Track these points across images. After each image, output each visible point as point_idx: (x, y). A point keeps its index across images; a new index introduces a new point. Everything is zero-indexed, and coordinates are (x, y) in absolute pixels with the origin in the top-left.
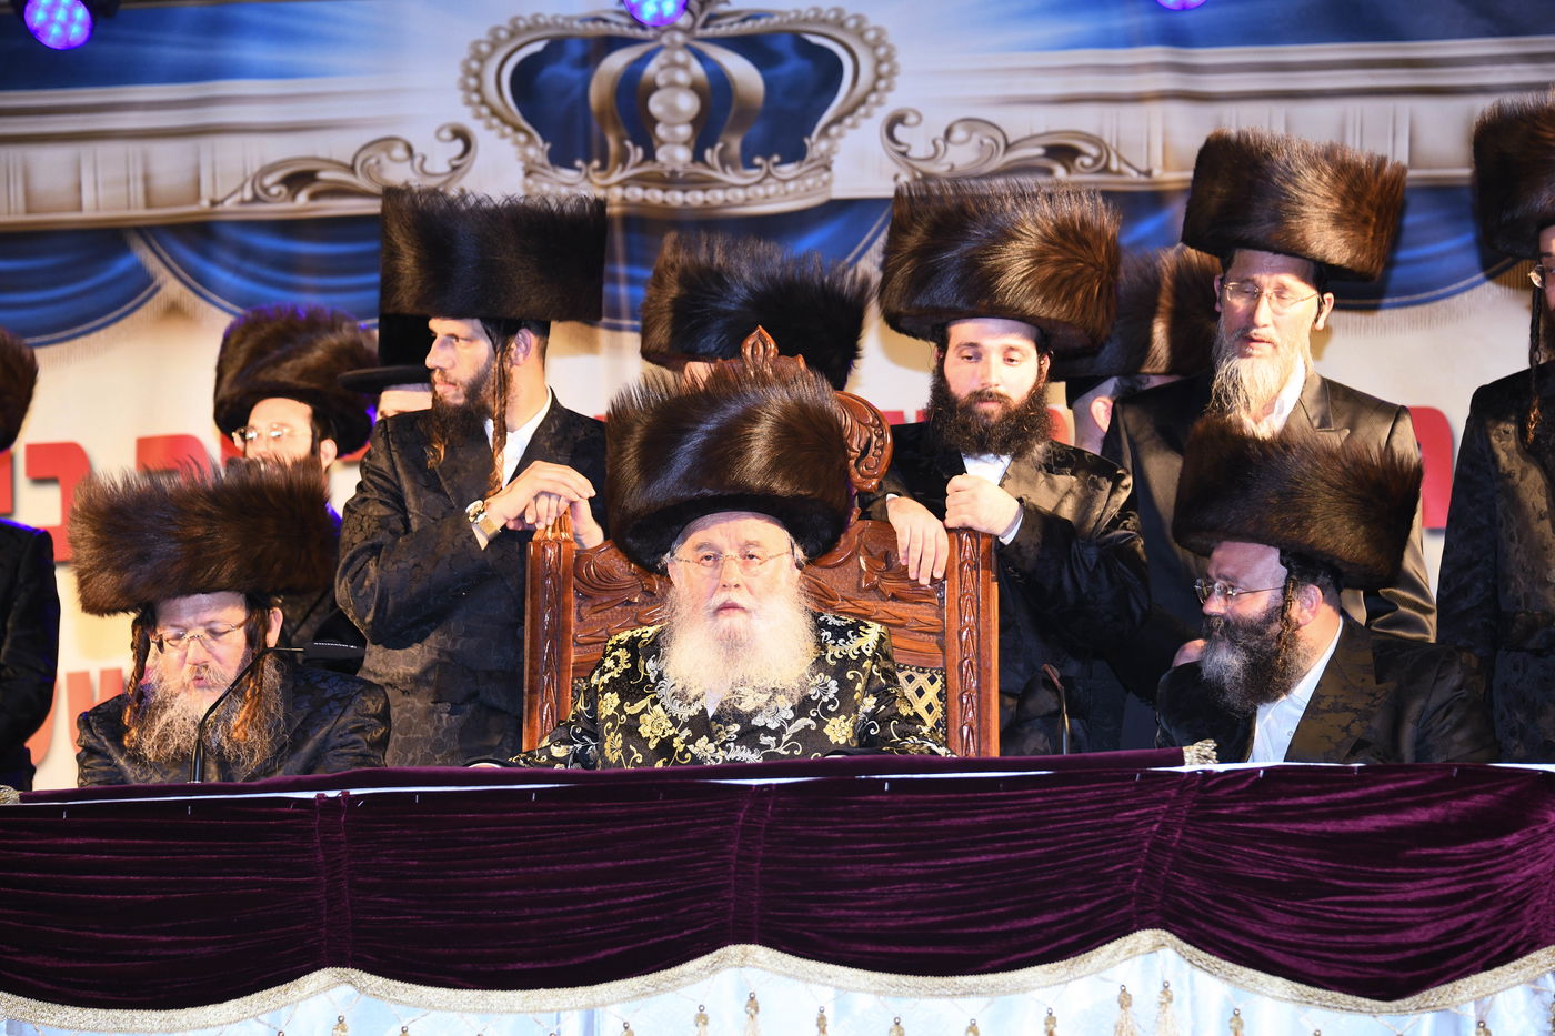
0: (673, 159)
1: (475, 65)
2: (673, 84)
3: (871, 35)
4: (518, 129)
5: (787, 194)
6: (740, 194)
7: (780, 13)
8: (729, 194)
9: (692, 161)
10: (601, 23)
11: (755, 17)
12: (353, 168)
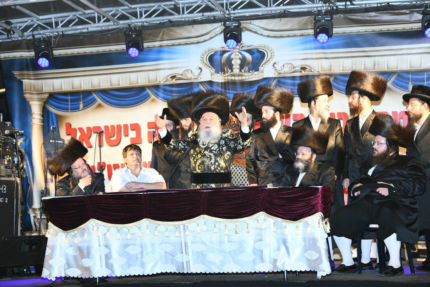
0: (236, 71)
1: (202, 56)
2: (236, 58)
3: (270, 49)
4: (210, 67)
5: (252, 78)
6: (248, 77)
7: (254, 45)
8: (246, 77)
9: (240, 72)
10: (224, 48)
11: (250, 46)
12: (182, 75)
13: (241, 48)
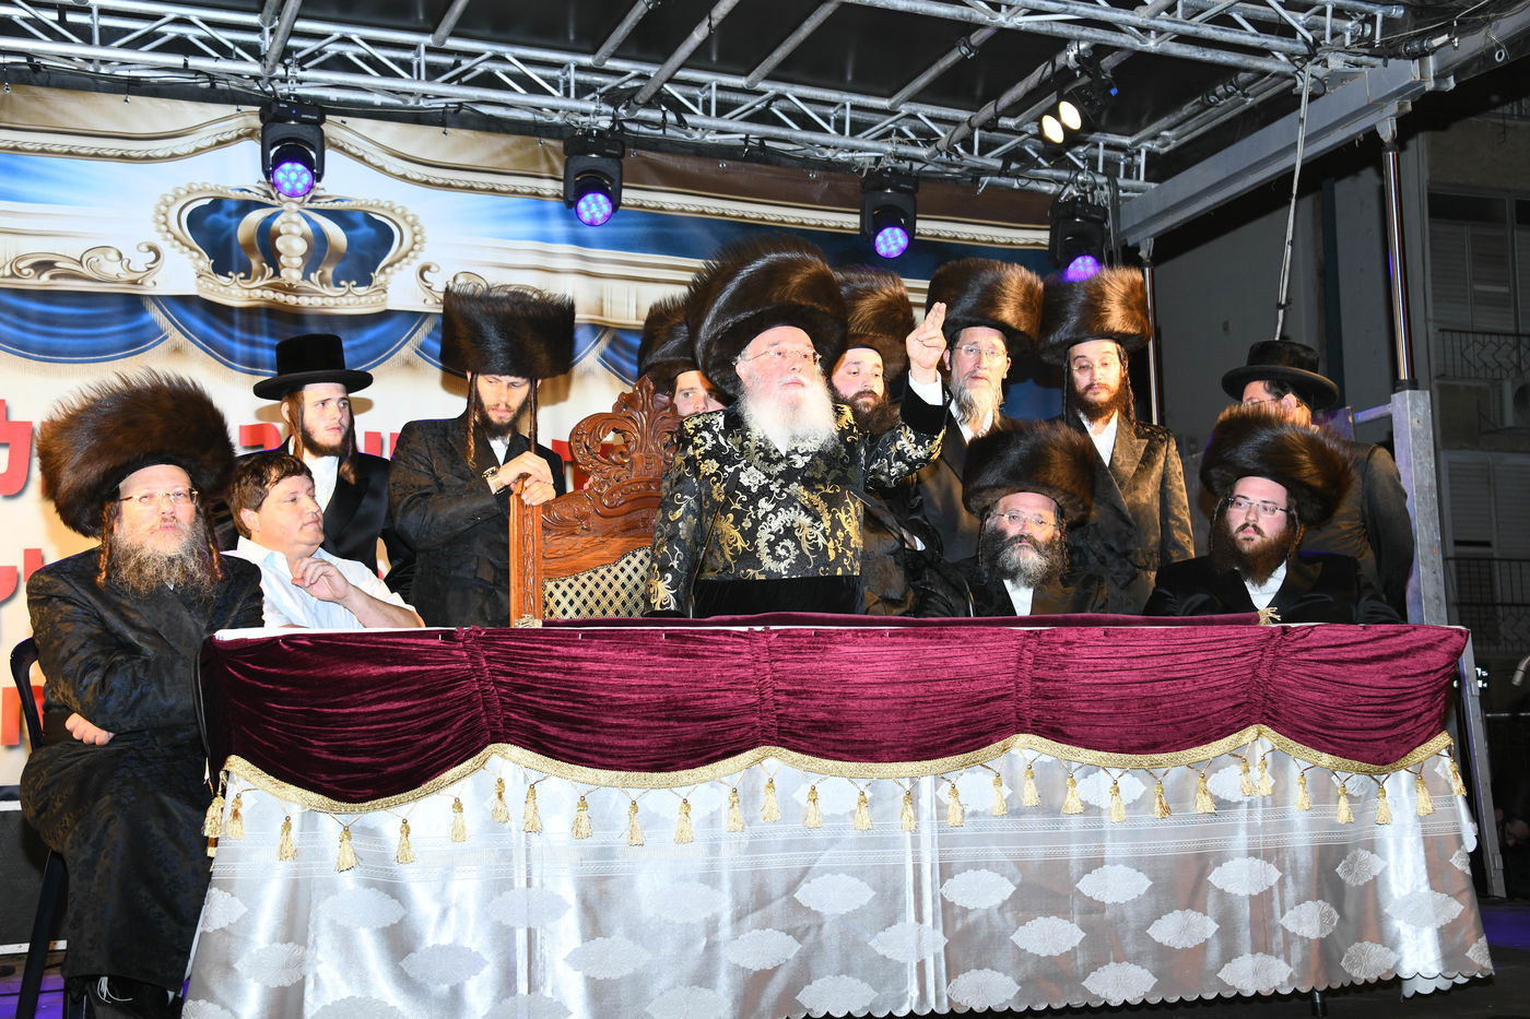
0: (290, 277)
1: (163, 208)
2: (289, 233)
3: (410, 219)
4: (191, 249)
5: (360, 304)
6: (332, 301)
7: (356, 200)
8: (325, 301)
9: (303, 279)
10: (246, 193)
11: (342, 200)
12: (81, 262)
13: (310, 202)
